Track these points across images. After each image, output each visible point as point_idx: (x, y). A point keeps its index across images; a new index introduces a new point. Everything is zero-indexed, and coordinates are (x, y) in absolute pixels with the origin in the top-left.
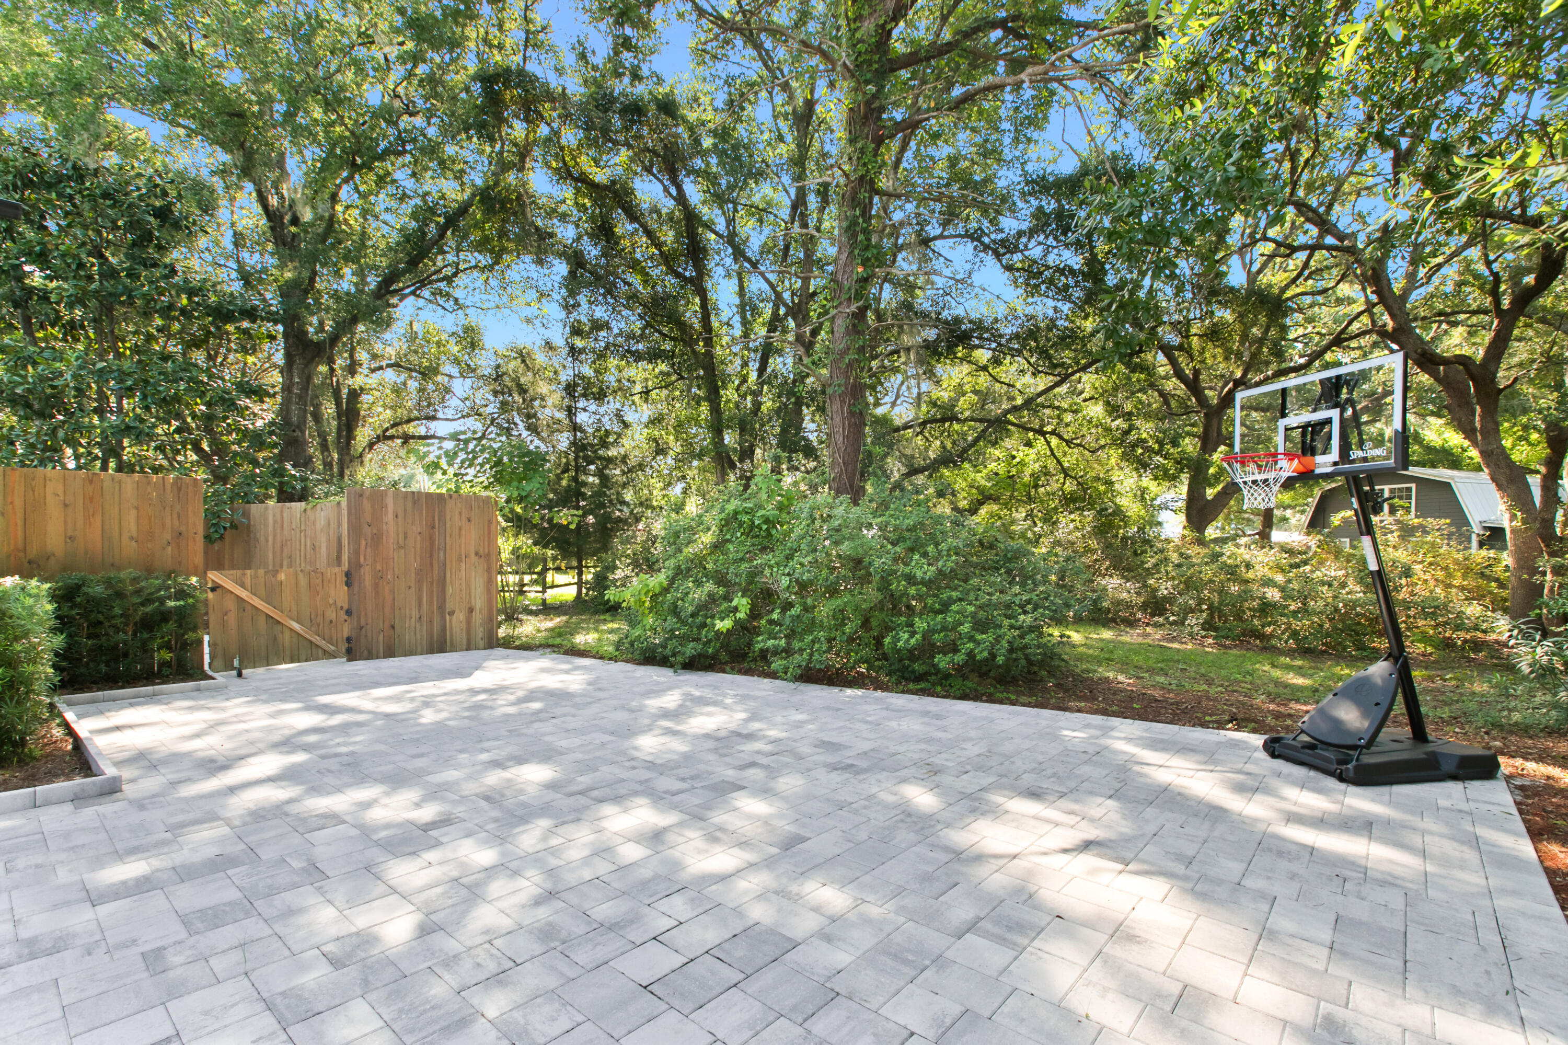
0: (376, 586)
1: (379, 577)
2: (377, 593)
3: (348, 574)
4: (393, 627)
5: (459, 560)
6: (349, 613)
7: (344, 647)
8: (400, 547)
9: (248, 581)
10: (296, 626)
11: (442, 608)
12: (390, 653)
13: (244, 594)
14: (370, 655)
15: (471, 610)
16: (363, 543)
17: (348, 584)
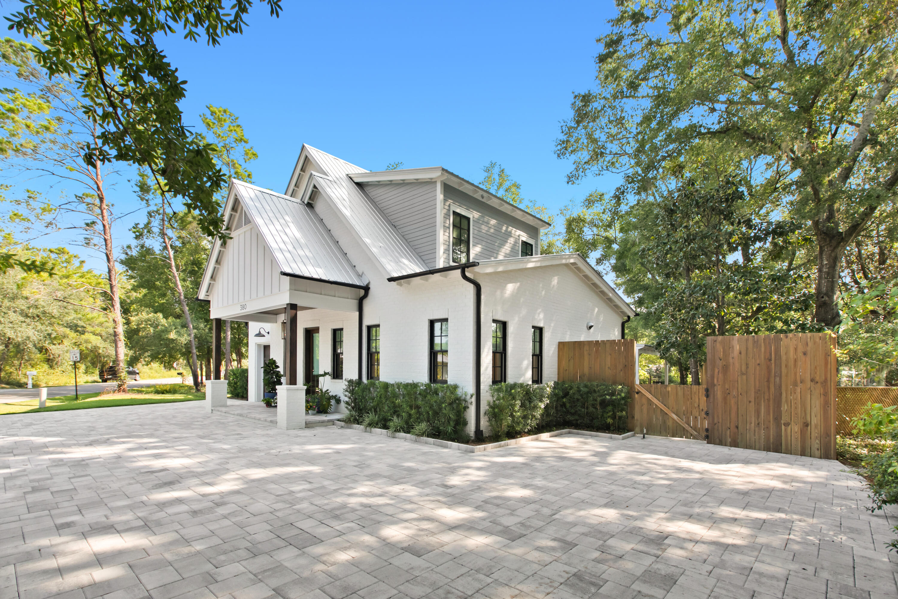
0: (725, 399)
1: (727, 394)
2: (726, 403)
3: (707, 390)
4: (737, 427)
5: (795, 384)
6: (707, 414)
7: (704, 434)
8: (743, 374)
9: (653, 390)
10: (675, 417)
11: (777, 419)
12: (734, 444)
13: (650, 396)
14: (721, 443)
15: (806, 425)
16: (716, 371)
17: (707, 396)
